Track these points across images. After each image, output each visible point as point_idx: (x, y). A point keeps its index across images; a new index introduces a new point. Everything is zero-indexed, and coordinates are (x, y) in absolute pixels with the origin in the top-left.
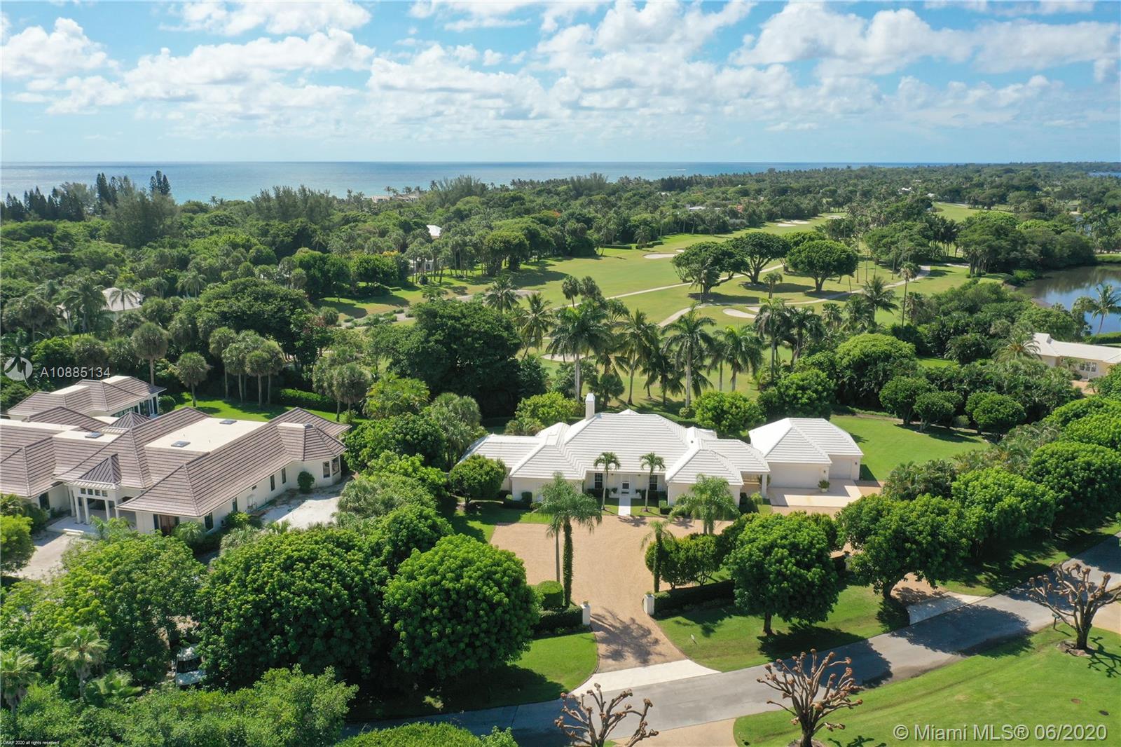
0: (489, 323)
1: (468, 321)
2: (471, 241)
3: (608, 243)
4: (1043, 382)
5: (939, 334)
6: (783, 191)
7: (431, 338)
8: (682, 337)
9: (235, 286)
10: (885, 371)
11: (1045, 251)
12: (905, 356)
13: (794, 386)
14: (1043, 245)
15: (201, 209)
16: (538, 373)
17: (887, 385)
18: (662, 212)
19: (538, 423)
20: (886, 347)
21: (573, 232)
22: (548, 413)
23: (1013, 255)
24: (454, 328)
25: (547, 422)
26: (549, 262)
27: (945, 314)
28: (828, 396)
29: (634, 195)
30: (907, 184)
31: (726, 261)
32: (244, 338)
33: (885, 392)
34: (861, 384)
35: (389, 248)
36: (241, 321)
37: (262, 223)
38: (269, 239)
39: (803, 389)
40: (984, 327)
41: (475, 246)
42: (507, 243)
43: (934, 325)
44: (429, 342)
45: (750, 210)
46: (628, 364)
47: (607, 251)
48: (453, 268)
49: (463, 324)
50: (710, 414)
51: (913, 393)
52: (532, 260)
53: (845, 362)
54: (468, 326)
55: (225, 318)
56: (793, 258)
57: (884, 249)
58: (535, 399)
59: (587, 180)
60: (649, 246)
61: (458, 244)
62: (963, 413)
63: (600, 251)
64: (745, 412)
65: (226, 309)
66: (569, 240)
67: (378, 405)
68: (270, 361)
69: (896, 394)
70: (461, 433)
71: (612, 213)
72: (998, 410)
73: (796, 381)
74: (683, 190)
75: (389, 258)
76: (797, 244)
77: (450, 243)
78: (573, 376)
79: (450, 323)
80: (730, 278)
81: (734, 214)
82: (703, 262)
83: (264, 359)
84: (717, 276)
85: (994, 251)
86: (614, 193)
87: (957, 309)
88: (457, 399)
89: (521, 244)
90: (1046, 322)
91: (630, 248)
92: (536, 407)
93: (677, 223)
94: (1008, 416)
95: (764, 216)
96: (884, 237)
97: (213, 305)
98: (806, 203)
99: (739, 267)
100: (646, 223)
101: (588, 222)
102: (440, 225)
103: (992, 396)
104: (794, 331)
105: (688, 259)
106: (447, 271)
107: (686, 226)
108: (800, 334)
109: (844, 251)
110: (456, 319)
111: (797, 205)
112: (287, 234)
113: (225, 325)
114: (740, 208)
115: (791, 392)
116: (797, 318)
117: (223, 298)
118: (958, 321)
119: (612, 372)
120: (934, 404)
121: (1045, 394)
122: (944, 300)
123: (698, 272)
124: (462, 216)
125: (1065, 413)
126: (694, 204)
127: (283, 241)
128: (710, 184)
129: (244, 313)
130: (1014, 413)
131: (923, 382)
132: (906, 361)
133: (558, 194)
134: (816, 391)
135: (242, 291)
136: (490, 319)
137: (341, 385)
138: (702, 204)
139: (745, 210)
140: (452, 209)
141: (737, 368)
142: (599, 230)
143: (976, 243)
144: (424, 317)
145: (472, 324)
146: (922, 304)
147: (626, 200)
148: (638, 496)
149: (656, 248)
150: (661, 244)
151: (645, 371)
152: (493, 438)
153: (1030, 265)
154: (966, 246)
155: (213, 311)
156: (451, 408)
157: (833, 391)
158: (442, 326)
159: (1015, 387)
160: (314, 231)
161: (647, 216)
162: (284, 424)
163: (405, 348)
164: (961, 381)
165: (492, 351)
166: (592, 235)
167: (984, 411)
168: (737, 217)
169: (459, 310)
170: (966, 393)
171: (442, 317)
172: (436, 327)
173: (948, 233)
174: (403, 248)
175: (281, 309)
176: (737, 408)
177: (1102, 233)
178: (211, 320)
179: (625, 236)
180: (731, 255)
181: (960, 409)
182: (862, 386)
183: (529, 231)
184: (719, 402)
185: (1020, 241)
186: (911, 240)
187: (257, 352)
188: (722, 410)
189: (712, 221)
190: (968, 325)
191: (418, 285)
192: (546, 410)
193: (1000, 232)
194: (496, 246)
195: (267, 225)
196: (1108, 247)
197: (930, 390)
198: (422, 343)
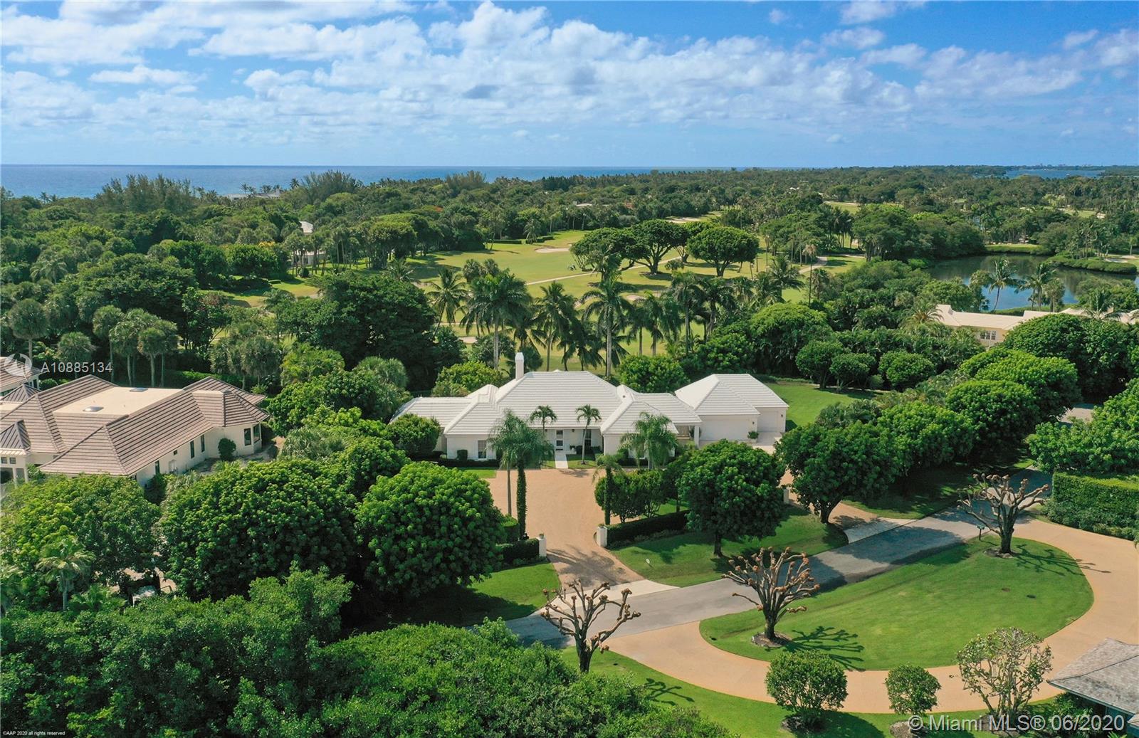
0: (401, 295)
1: (381, 293)
2: (354, 231)
3: (496, 238)
4: (949, 342)
5: (844, 310)
6: (672, 189)
7: (344, 310)
8: (603, 304)
9: (118, 263)
10: (799, 338)
11: (938, 240)
12: (818, 324)
13: (715, 350)
14: (935, 234)
15: (36, 205)
16: (455, 345)
17: (803, 349)
18: (549, 208)
19: (464, 388)
20: (799, 315)
21: (461, 225)
22: (471, 380)
23: (907, 243)
24: (368, 300)
25: (472, 387)
26: (438, 256)
27: (851, 291)
28: (748, 358)
29: (518, 192)
30: (795, 184)
31: (627, 248)
32: (133, 317)
33: (801, 356)
34: (776, 352)
35: (265, 239)
36: (126, 300)
37: (115, 215)
38: (126, 231)
39: (724, 351)
40: (888, 300)
41: (359, 236)
42: (394, 233)
43: (840, 301)
44: (342, 313)
45: (640, 206)
46: (545, 337)
47: (496, 246)
48: (335, 261)
49: (376, 296)
50: (635, 377)
51: (829, 355)
52: (418, 253)
53: (760, 330)
54: (382, 297)
55: (108, 297)
56: (694, 245)
57: (781, 239)
58: (456, 367)
59: (464, 179)
60: (539, 241)
61: (340, 234)
62: (877, 373)
63: (488, 246)
64: (670, 373)
65: (110, 287)
66: (457, 233)
67: (299, 370)
68: (164, 338)
69: (812, 356)
70: (390, 395)
71: (498, 208)
72: (910, 367)
73: (717, 345)
74: (566, 189)
75: (267, 248)
76: (695, 233)
77: (332, 234)
78: (490, 348)
79: (362, 294)
80: (631, 265)
81: (624, 211)
82: (604, 248)
83: (158, 336)
84: (618, 263)
85: (888, 240)
86: (494, 191)
87: (860, 286)
88: (382, 362)
89: (409, 234)
90: (947, 294)
91: (520, 243)
92: (459, 374)
93: (566, 219)
94: (920, 372)
95: (654, 212)
96: (780, 227)
97: (93, 283)
98: (697, 200)
99: (639, 253)
100: (534, 216)
101: (474, 214)
102: (311, 221)
103: (903, 354)
104: (707, 305)
105: (587, 246)
106: (329, 266)
107: (574, 223)
108: (713, 307)
109: (745, 237)
110: (370, 291)
111: (687, 202)
112: (146, 227)
113: (110, 304)
114: (629, 205)
115: (712, 355)
116: (710, 289)
117: (105, 276)
118: (862, 297)
119: (529, 346)
120: (849, 364)
121: (952, 353)
122: (847, 279)
123: (598, 259)
124: (334, 211)
125: (972, 364)
126: (580, 201)
127: (141, 234)
128: (593, 183)
129: (130, 290)
130: (925, 370)
131: (838, 345)
132: (818, 327)
133: (434, 193)
134: (736, 353)
135: (127, 268)
136: (403, 291)
137: (251, 357)
138: (589, 201)
139: (636, 206)
140: (323, 205)
141: (656, 335)
142: (486, 224)
143: (871, 232)
144: (334, 288)
145: (385, 295)
146: (827, 281)
147: (509, 197)
148: (573, 452)
149: (547, 243)
150: (551, 238)
151: (563, 344)
152: (422, 400)
153: (923, 254)
154: (862, 234)
155: (95, 290)
156: (376, 370)
157: (753, 353)
158: (354, 298)
159: (924, 347)
160: (178, 223)
161: (534, 210)
162: (198, 392)
163: (316, 320)
164: (873, 344)
165: (406, 323)
166: (481, 229)
167: (896, 369)
168: (628, 214)
169: (370, 282)
170: (878, 355)
171: (354, 288)
172: (348, 299)
173: (843, 224)
174: (279, 239)
175: (170, 288)
176: (662, 369)
177: (991, 225)
178: (93, 299)
179: (514, 232)
180: (631, 241)
181: (874, 369)
182: (778, 353)
183: (417, 222)
184: (644, 364)
185: (912, 231)
186: (807, 230)
187: (150, 329)
188: (648, 373)
189: (603, 216)
190: (872, 300)
191: (299, 277)
192: (469, 377)
193: (894, 220)
194: (383, 237)
195: (121, 216)
196: (997, 238)
197: (844, 352)
198: (335, 314)
